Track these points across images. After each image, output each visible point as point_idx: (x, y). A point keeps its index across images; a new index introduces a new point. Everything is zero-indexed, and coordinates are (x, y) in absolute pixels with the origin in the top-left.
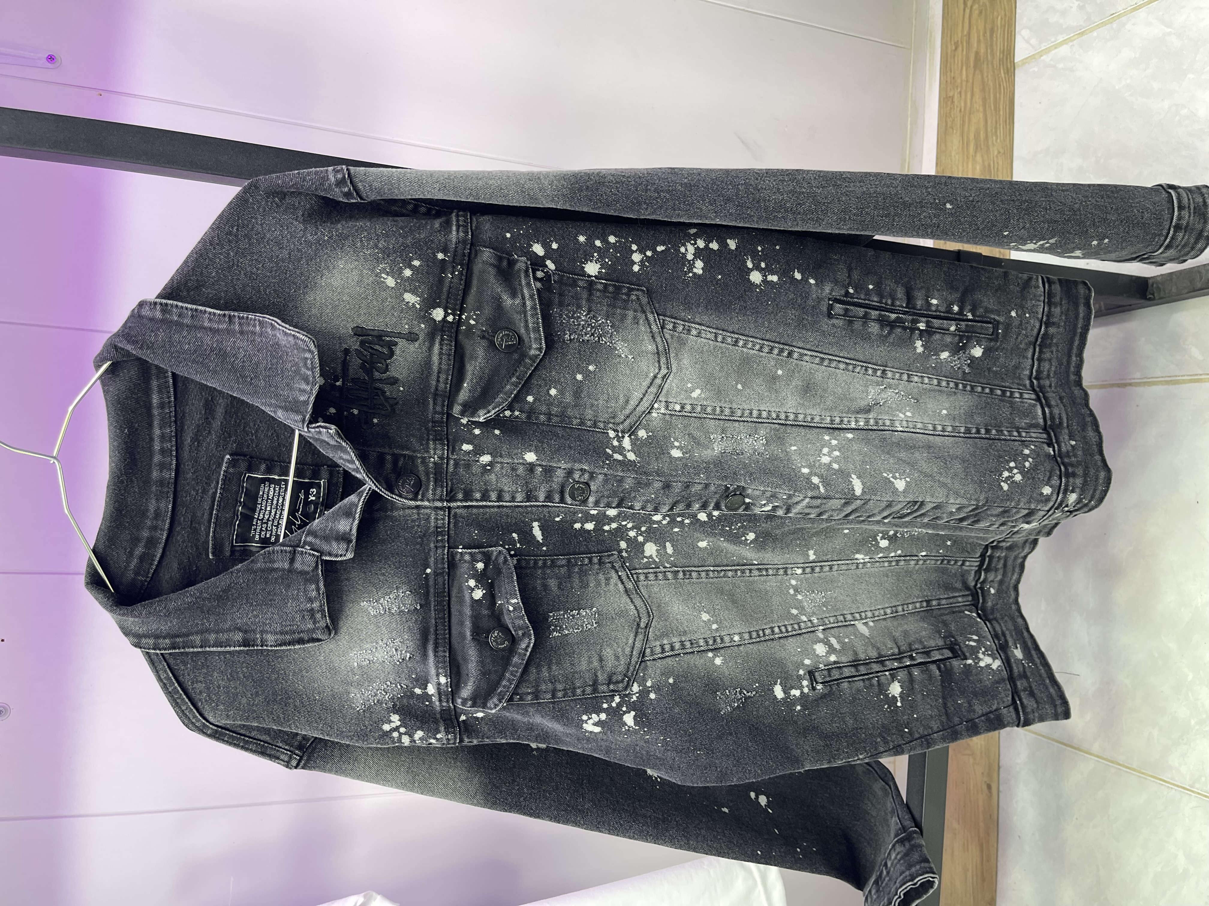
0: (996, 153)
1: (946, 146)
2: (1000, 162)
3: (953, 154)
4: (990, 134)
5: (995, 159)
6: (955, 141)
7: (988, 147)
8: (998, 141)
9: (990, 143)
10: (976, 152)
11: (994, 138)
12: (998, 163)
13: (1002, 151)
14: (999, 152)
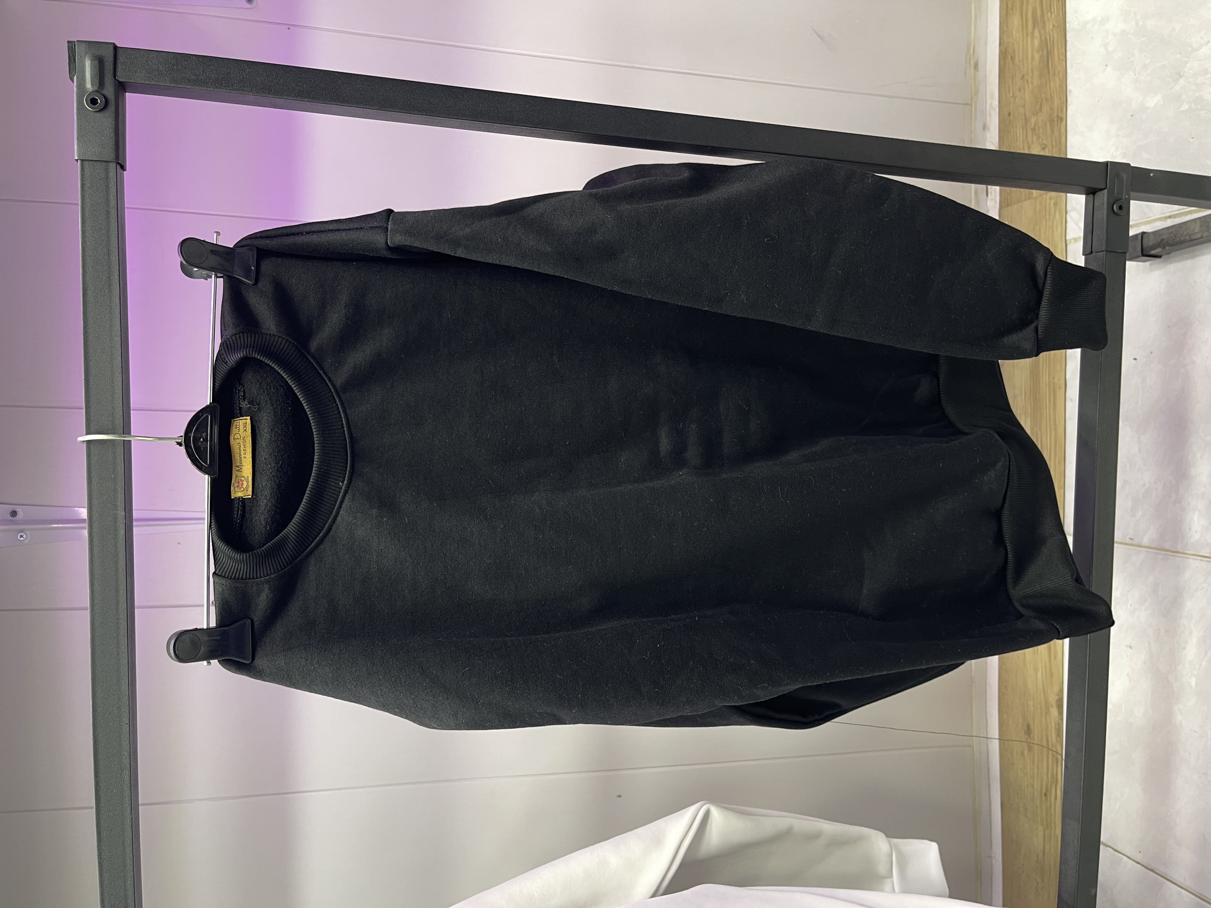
0: (1051, 27)
1: (1007, 26)
2: (1055, 36)
3: (1014, 32)
4: (1045, 11)
5: (1051, 32)
6: (1016, 21)
7: (1044, 23)
8: (1053, 16)
9: (1046, 18)
10: (1034, 30)
11: (1049, 14)
12: (1053, 36)
13: (1056, 25)
14: (1054, 26)
